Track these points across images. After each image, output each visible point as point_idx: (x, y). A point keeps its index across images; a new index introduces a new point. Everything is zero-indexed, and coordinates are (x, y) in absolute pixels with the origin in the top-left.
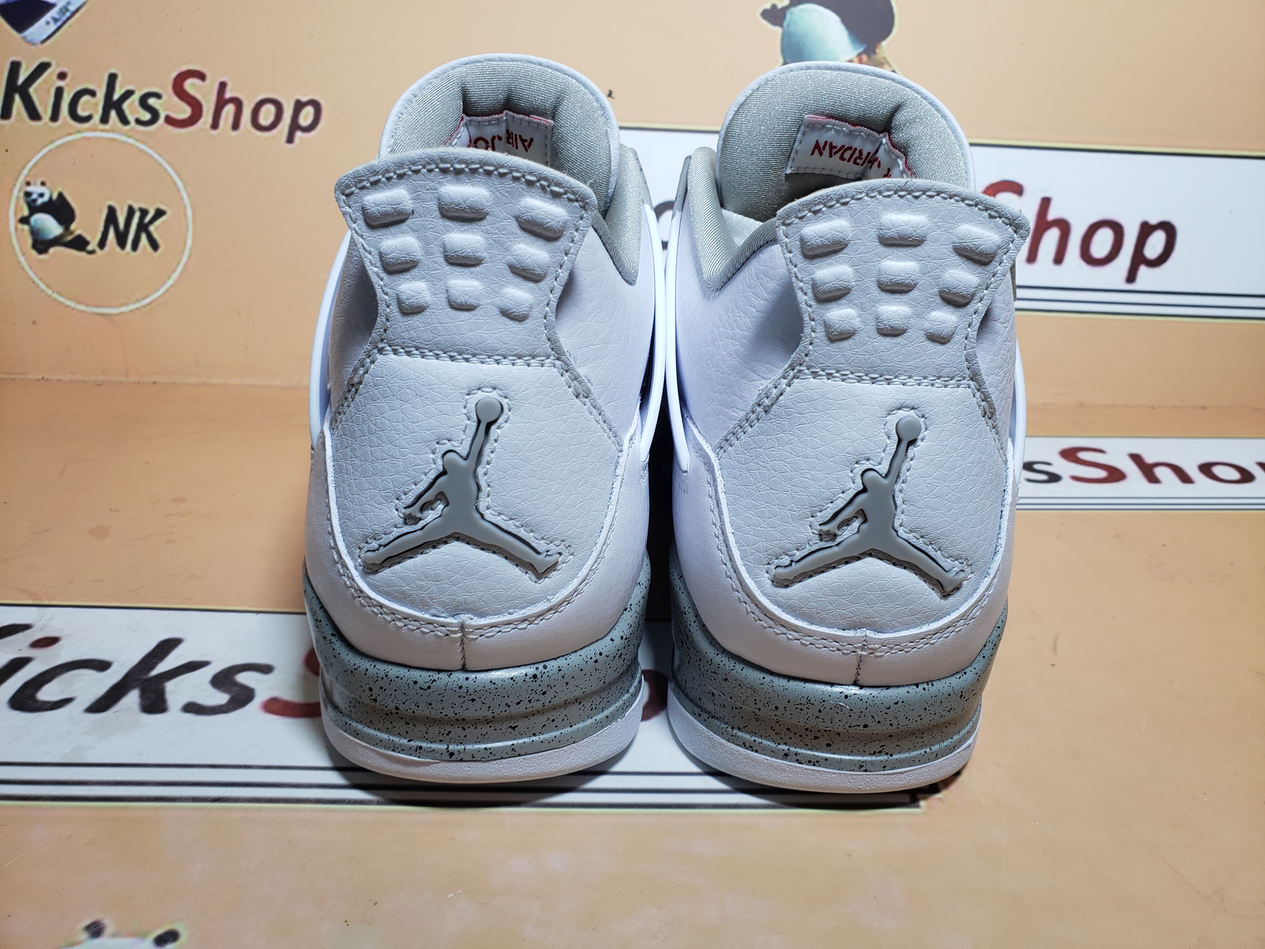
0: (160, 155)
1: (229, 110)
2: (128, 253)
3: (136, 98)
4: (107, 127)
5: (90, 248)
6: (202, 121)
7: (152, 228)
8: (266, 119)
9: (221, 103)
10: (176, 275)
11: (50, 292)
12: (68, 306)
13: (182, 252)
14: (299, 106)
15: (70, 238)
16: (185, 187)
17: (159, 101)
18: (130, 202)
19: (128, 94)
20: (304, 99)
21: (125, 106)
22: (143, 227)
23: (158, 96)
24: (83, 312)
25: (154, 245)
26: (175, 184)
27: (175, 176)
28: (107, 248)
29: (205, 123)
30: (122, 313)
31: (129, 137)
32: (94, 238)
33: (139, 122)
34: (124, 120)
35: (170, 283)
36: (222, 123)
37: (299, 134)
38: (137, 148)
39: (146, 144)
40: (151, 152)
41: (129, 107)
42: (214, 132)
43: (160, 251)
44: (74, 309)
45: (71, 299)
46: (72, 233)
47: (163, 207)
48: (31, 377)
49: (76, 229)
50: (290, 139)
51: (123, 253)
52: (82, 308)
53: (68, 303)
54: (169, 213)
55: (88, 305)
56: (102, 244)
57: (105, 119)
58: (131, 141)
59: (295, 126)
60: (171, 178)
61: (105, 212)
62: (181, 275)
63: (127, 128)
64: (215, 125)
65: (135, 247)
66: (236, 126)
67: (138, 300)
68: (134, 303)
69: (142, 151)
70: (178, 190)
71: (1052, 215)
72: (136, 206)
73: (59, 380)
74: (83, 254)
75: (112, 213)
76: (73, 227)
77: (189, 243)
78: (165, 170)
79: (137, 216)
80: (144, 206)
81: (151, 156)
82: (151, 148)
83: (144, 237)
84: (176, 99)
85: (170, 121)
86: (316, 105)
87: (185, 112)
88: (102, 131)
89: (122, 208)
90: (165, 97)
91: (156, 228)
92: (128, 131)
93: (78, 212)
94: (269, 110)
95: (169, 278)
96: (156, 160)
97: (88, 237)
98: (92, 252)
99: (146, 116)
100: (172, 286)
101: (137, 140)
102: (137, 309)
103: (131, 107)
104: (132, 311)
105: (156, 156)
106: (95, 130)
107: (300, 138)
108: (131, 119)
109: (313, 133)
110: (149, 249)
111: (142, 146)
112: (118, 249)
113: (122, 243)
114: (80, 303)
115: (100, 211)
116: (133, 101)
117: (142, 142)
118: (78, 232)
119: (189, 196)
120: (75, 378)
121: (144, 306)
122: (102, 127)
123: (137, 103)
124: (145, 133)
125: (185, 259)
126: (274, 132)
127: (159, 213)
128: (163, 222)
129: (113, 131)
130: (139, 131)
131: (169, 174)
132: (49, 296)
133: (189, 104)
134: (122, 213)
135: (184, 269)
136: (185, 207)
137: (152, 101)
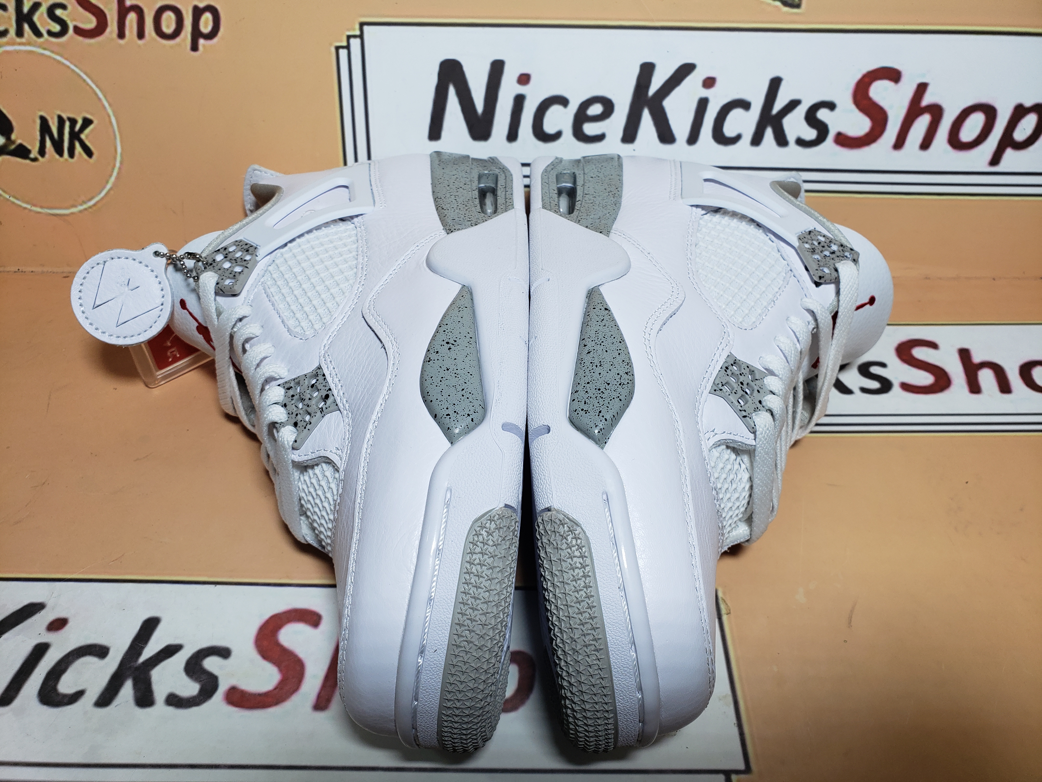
0: (76, 66)
1: (132, 17)
2: (66, 160)
3: (43, 9)
4: (23, 40)
5: (32, 156)
6: (108, 30)
7: (83, 136)
8: (168, 27)
9: (123, 11)
10: (113, 179)
11: (7, 196)
12: (25, 208)
13: (115, 158)
14: (198, 12)
15: (13, 147)
16: (105, 97)
17: (65, 12)
18: (59, 113)
19: (36, 6)
20: (201, 5)
21: (36, 18)
22: (75, 136)
23: (63, 7)
24: (39, 213)
25: (89, 153)
26: (96, 94)
27: (94, 86)
28: (47, 156)
29: (111, 33)
30: (72, 213)
31: (45, 49)
32: (34, 147)
33: (50, 33)
34: (38, 34)
35: (109, 186)
36: (127, 33)
37: (202, 41)
38: (54, 59)
39: (62, 56)
40: (68, 63)
41: (39, 19)
42: (122, 42)
43: (94, 157)
44: (30, 210)
45: (27, 203)
46: (13, 142)
47: (89, 116)
48: (8, 269)
49: (17, 138)
50: (195, 48)
51: (61, 159)
52: (38, 209)
53: (25, 205)
54: (95, 122)
55: (42, 207)
56: (42, 152)
57: (20, 33)
58: (47, 53)
59: (197, 34)
60: (91, 87)
61: (38, 122)
62: (117, 178)
63: (41, 40)
64: (121, 35)
65: (71, 154)
66: (141, 34)
67: (84, 202)
68: (81, 205)
69: (59, 62)
70: (100, 99)
71: (927, 100)
72: (65, 116)
73: (32, 272)
74: (28, 161)
75: (44, 121)
76: (13, 137)
77: (119, 150)
78: (84, 81)
79: (67, 124)
80: (72, 116)
81: (68, 67)
82: (66, 59)
83: (77, 145)
84: (80, 9)
85: (78, 30)
86: (212, 9)
87: (90, 22)
88: (20, 44)
89: (52, 118)
90: (70, 7)
91: (87, 136)
92: (43, 43)
93: (14, 124)
94: (170, 16)
95: (107, 182)
96: (73, 71)
97: (29, 147)
98: (35, 160)
99: (56, 28)
100: (111, 189)
101: (53, 52)
102: (86, 209)
103: (40, 18)
104: (81, 212)
105: (72, 67)
106: (13, 44)
107: (204, 46)
108: (44, 32)
109: (215, 40)
110: (85, 156)
111: (58, 58)
112: (57, 156)
113: (59, 150)
114: (35, 205)
115: (34, 122)
116: (42, 14)
117: (57, 54)
118: (19, 141)
119: (110, 105)
120: (45, 269)
121: (90, 207)
122: (18, 40)
123: (45, 15)
124: (59, 44)
125: (118, 164)
126: (178, 40)
127: (87, 122)
128: (92, 131)
129: (29, 44)
130: (52, 42)
131: (88, 84)
132: (8, 200)
133: (93, 14)
134: (53, 123)
135: (118, 173)
136: (109, 116)
137: (59, 12)
